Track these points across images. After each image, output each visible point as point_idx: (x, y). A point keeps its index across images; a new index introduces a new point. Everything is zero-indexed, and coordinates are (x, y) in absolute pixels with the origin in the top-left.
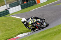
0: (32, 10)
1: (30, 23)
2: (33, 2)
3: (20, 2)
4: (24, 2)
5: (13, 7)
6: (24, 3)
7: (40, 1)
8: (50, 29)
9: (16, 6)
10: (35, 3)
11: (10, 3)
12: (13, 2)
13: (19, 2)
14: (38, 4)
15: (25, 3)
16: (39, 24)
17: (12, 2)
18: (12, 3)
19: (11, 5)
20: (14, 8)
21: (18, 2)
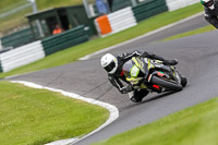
0: (83, 59)
1: (135, 71)
2: (86, 29)
3: (41, 30)
4: (55, 28)
5: (15, 47)
6: (55, 32)
8: (148, 125)
9: (26, 44)
11: (5, 32)
12: (15, 30)
13: (37, 27)
14: (103, 36)
15: (58, 32)
17: (12, 29)
18: (10, 33)
19: (6, 40)
20: (17, 49)
21: (32, 28)
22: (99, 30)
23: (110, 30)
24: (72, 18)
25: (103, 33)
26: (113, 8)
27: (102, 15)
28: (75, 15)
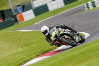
2: (13, 19)
7: (25, 18)
10: (16, 21)
14: (21, 23)
16: (68, 39)
22: (19, 20)
23: (23, 20)
24: (6, 15)
25: (20, 21)
26: (25, 10)
27: (20, 13)
28: (8, 14)
